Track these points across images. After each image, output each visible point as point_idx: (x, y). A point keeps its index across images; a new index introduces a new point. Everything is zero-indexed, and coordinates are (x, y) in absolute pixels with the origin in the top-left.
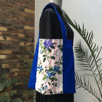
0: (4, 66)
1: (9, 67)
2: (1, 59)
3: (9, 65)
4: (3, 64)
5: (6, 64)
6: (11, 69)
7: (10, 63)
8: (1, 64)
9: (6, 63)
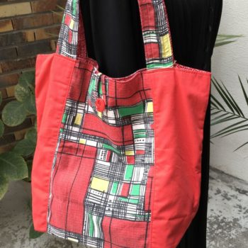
0: (30, 36)
1: (45, 36)
2: (19, 16)
3: (46, 31)
4: (26, 31)
5: (35, 30)
6: (53, 41)
7: (47, 25)
8: (23, 31)
9: (36, 25)
